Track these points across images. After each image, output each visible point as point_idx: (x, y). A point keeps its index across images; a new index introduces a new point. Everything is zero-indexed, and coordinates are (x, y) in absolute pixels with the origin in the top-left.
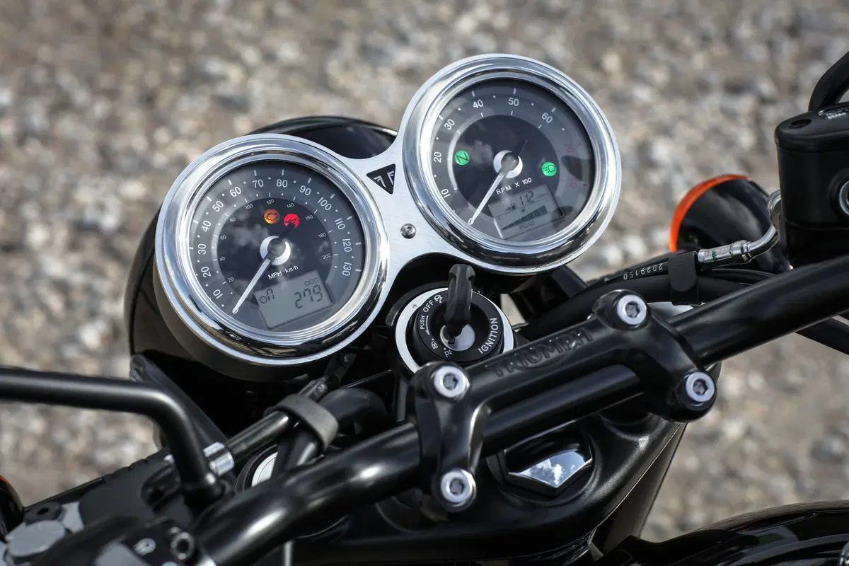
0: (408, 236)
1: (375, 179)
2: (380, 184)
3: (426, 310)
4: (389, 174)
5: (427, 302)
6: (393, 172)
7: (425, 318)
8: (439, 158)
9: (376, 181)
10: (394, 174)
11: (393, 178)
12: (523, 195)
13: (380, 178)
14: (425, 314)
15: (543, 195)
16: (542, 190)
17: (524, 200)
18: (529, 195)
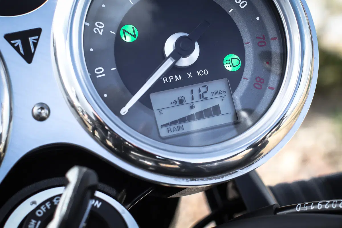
0: (40, 118)
1: (13, 42)
2: (17, 49)
3: (39, 213)
4: (31, 40)
5: (44, 203)
6: (37, 37)
7: (36, 224)
8: (100, 29)
9: (13, 45)
10: (37, 40)
11: (35, 45)
12: (196, 88)
13: (18, 42)
14: (37, 219)
15: (220, 92)
16: (220, 85)
17: (196, 94)
18: (203, 90)
